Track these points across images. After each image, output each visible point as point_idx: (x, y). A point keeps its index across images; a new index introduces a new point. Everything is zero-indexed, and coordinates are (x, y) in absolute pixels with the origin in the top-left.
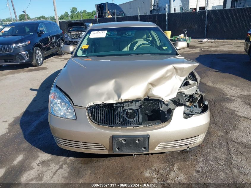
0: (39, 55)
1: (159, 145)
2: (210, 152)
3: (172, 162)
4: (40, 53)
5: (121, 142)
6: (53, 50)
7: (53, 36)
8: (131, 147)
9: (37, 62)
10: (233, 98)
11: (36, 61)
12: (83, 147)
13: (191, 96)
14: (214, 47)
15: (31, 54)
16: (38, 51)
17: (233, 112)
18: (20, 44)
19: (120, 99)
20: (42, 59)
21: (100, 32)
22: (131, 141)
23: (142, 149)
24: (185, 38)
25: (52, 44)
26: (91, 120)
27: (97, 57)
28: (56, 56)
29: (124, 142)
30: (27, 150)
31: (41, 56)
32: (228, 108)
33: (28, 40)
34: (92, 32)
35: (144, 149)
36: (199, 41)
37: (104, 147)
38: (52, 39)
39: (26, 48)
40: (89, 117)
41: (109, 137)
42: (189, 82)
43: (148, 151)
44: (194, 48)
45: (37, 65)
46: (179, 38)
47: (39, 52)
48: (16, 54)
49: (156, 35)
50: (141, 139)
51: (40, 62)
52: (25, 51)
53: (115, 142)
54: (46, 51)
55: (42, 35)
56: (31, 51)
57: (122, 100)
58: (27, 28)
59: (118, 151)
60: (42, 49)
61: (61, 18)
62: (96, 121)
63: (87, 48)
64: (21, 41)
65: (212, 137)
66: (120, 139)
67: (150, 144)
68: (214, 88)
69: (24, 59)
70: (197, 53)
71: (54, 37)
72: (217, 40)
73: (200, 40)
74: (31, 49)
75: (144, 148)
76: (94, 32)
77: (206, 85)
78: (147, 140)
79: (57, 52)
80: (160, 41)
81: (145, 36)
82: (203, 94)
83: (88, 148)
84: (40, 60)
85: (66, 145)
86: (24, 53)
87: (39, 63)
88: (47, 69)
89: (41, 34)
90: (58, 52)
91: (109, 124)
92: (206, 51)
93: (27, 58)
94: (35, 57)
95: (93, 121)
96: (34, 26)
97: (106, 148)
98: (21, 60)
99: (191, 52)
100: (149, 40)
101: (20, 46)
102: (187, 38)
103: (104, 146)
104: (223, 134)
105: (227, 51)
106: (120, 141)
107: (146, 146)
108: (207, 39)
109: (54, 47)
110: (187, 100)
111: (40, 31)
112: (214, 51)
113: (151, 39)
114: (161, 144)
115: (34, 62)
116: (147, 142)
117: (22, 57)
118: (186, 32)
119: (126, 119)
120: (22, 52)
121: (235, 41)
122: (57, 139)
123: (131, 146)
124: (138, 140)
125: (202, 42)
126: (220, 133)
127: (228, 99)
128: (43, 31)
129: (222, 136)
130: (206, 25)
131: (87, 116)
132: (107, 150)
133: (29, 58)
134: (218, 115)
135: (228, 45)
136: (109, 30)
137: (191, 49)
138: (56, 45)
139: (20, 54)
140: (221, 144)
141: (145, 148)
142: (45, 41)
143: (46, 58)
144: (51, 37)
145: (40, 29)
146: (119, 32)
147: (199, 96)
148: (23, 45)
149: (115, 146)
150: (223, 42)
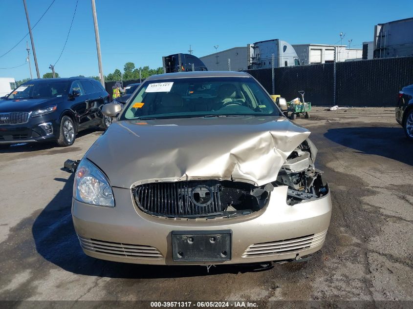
0: (69, 128)
1: (248, 250)
2: (337, 268)
3: (273, 283)
4: (70, 126)
5: (185, 241)
6: (92, 123)
7: (93, 101)
8: (202, 251)
9: (65, 140)
10: (377, 190)
11: (64, 137)
12: (125, 253)
13: (302, 175)
14: (349, 118)
15: (56, 127)
16: (68, 122)
17: (377, 210)
18: (40, 111)
19: (184, 175)
20: (73, 135)
21: (162, 84)
22: (202, 241)
23: (220, 255)
24: (302, 104)
25: (91, 113)
26: (139, 207)
27: (156, 120)
28: (97, 132)
29: (190, 242)
30: (34, 266)
31: (73, 131)
32: (368, 204)
33: (52, 105)
34: (150, 85)
35: (223, 256)
36: (325, 110)
37: (158, 252)
38: (92, 105)
39: (48, 117)
40: (136, 202)
41: (167, 233)
42: (297, 154)
43: (230, 259)
44: (316, 120)
45: (65, 144)
46: (292, 105)
47: (70, 124)
48: (33, 127)
49: (250, 89)
50: (218, 236)
51: (71, 140)
52: (46, 122)
53: (176, 242)
54: (80, 123)
55: (75, 98)
56: (57, 121)
57: (187, 176)
58: (54, 89)
59: (182, 258)
60: (74, 120)
61: (109, 79)
62: (147, 209)
63: (141, 107)
64: (42, 107)
65: (341, 246)
66: (184, 237)
67: (233, 246)
68: (347, 175)
69: (45, 135)
70: (320, 127)
71: (95, 103)
72: (353, 108)
73: (328, 108)
74: (56, 119)
75: (223, 254)
76: (153, 84)
77: (334, 171)
78: (228, 238)
79: (98, 125)
80: (257, 100)
81: (234, 94)
82: (321, 172)
83: (133, 254)
84: (70, 137)
85: (97, 251)
86: (45, 124)
87: (69, 140)
88: (81, 150)
89: (74, 95)
90: (100, 126)
91: (168, 213)
92: (335, 123)
93: (49, 133)
94: (63, 132)
95: (142, 208)
96: (65, 85)
97: (161, 254)
98: (41, 136)
99: (312, 125)
100: (242, 101)
101: (40, 114)
102: (305, 103)
103: (158, 250)
104: (359, 241)
105: (368, 124)
106: (183, 241)
107: (227, 250)
108: (337, 106)
109: (93, 117)
110: (295, 180)
111: (73, 92)
112: (349, 124)
113: (244, 100)
114: (251, 246)
115: (60, 140)
116: (228, 242)
117: (42, 131)
118: (303, 95)
119: (195, 205)
120: (42, 123)
121: (382, 109)
122: (84, 241)
123: (201, 249)
124: (213, 239)
125: (329, 110)
126: (355, 240)
127: (368, 191)
128: (77, 92)
129: (358, 245)
130: (335, 86)
131: (133, 201)
132: (163, 257)
133: (52, 132)
134: (352, 213)
135: (371, 115)
136: (176, 82)
137: (313, 122)
138: (97, 114)
139: (40, 126)
140: (356, 256)
141: (225, 253)
142: (81, 108)
143: (79, 134)
144: (91, 102)
145: (74, 89)
146: (191, 84)
147: (315, 176)
148: (45, 112)
149: (177, 250)
150: (363, 110)
